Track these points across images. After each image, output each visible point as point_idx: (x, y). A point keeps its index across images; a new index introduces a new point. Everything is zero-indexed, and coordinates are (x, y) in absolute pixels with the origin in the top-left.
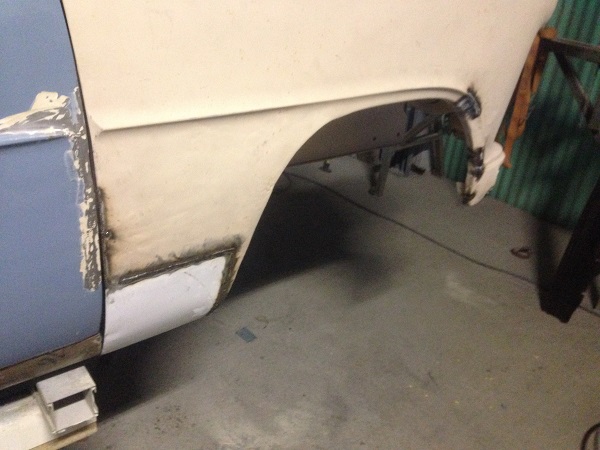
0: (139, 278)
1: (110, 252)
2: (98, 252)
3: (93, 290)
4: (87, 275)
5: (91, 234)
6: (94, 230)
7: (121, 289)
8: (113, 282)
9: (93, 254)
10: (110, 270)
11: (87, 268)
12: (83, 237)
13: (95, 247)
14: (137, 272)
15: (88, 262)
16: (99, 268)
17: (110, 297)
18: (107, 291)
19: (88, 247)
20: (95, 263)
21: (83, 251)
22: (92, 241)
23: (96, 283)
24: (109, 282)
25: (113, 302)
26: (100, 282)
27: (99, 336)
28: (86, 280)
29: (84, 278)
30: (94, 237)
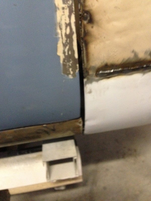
0: (114, 73)
1: (88, 38)
2: (75, 37)
3: (71, 77)
4: (64, 60)
5: (67, 12)
6: (70, 7)
7: (97, 81)
8: (91, 73)
9: (69, 37)
10: (88, 60)
11: (64, 53)
12: (59, 14)
13: (71, 29)
14: (112, 66)
15: (65, 45)
16: (76, 56)
17: (88, 87)
18: (85, 80)
19: (64, 27)
20: (71, 49)
21: (59, 31)
22: (68, 22)
23: (74, 71)
24: (87, 72)
25: (90, 92)
26: (77, 71)
27: (81, 120)
28: (64, 65)
29: (61, 62)
30: (70, 17)
